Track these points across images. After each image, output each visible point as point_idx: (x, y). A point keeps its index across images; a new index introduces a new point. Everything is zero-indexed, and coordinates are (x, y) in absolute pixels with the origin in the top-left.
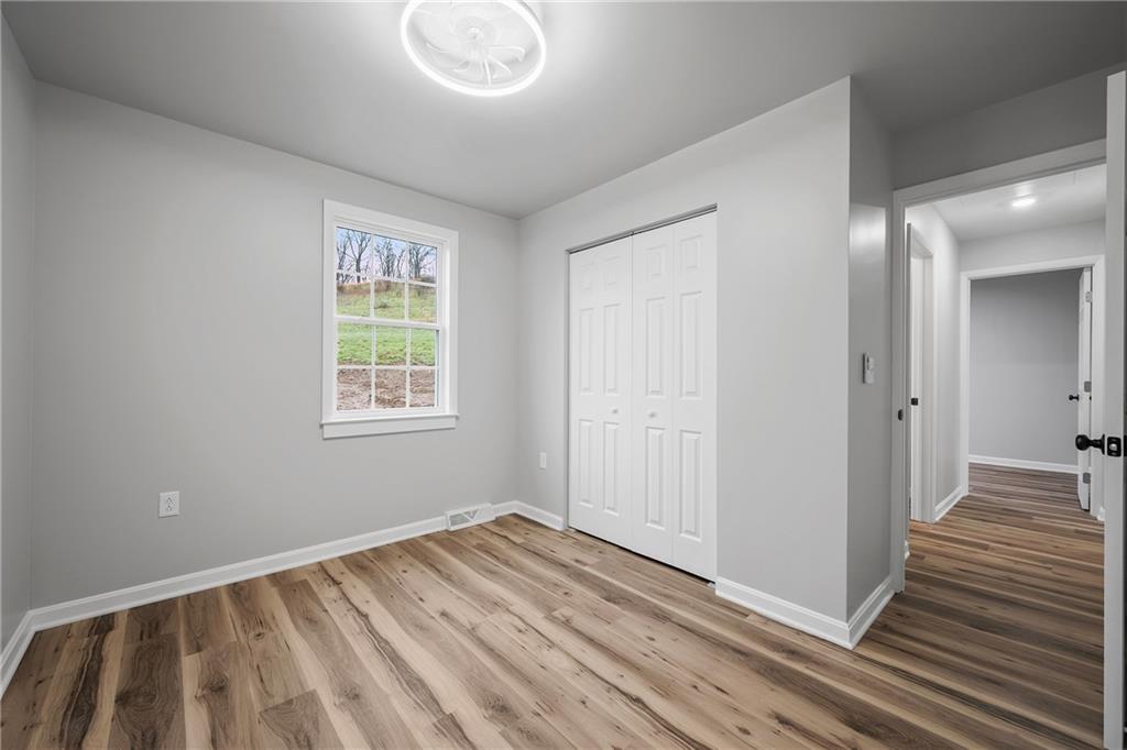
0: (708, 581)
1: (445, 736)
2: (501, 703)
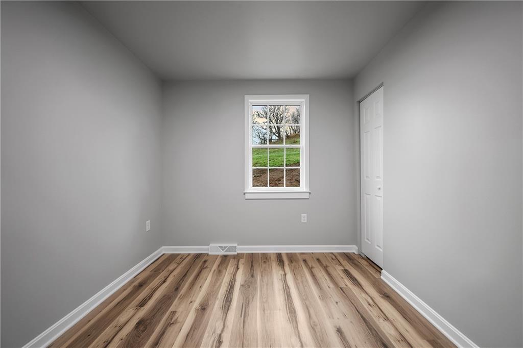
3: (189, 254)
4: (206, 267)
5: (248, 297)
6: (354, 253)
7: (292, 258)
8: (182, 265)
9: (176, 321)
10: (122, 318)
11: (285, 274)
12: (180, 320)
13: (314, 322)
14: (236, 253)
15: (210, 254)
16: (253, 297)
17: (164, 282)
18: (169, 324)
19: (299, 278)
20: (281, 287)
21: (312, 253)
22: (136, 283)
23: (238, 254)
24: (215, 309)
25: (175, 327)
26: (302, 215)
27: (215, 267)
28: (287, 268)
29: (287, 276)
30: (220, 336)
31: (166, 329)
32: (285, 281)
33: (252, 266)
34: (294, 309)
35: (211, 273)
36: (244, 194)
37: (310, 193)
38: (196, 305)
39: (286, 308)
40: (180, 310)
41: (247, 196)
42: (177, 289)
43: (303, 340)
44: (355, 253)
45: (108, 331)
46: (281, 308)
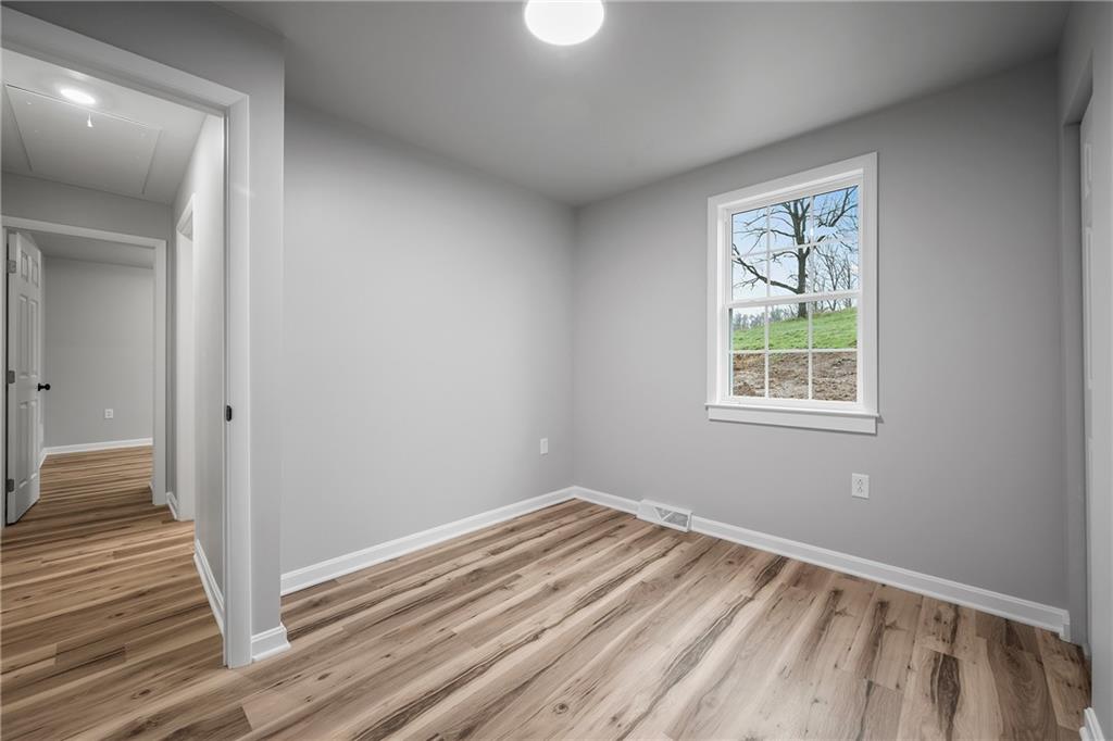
3: (608, 509)
4: (614, 536)
5: (634, 604)
6: (1056, 635)
7: (807, 576)
8: (581, 522)
9: (511, 588)
10: (465, 559)
11: (751, 599)
12: (516, 588)
13: (713, 699)
14: (685, 529)
15: (638, 517)
16: (641, 608)
17: (541, 535)
18: (502, 587)
19: (776, 619)
20: (713, 616)
21: (884, 585)
22: (509, 526)
23: (690, 532)
24: (569, 596)
25: (504, 594)
26: (855, 476)
27: (626, 540)
28: (769, 592)
29: (750, 604)
30: (545, 630)
31: (495, 590)
32: (735, 610)
33: (697, 560)
34: (697, 661)
35: (611, 548)
36: (707, 408)
37: (879, 420)
38: (551, 580)
39: (684, 650)
40: (526, 577)
41: (712, 414)
42: (546, 551)
43: (660, 708)
44: (1062, 635)
45: (447, 565)
46: (673, 646)
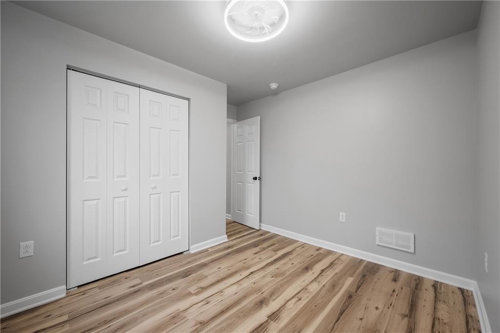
0: (182, 253)
1: (279, 316)
2: (258, 304)
